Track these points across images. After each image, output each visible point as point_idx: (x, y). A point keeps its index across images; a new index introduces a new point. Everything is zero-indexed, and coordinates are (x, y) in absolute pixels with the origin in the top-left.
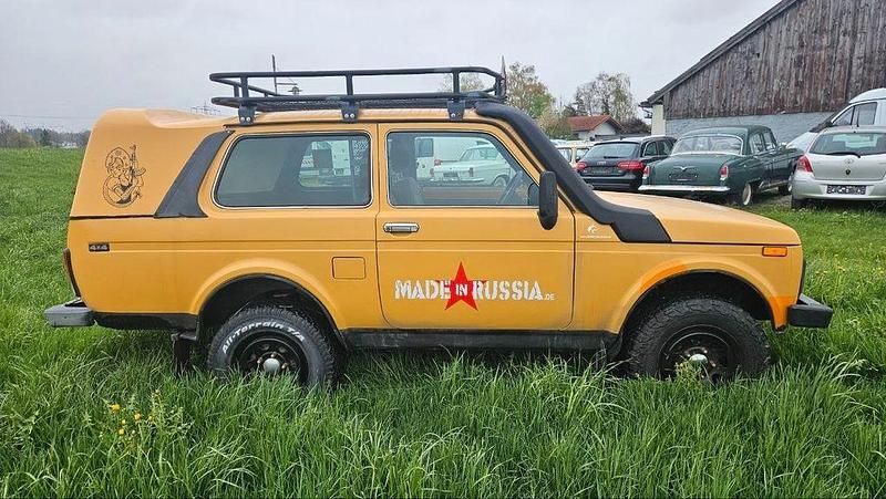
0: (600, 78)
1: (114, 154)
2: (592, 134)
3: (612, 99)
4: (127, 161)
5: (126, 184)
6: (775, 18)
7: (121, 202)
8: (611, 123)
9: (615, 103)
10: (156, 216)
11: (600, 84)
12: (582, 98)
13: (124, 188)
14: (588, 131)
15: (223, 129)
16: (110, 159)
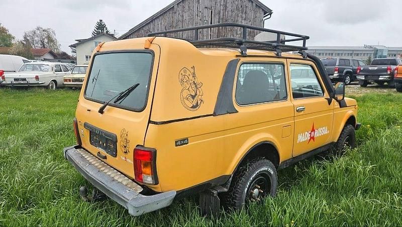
0: (38, 29)
1: (182, 72)
2: (42, 58)
3: (46, 41)
4: (191, 77)
5: (193, 94)
6: (156, 18)
7: (193, 107)
8: (51, 53)
9: (48, 43)
10: (214, 115)
11: (38, 32)
12: (28, 38)
13: (193, 97)
14: (40, 56)
15: (235, 58)
16: (181, 76)
